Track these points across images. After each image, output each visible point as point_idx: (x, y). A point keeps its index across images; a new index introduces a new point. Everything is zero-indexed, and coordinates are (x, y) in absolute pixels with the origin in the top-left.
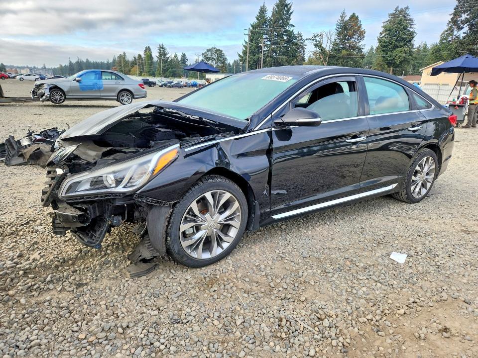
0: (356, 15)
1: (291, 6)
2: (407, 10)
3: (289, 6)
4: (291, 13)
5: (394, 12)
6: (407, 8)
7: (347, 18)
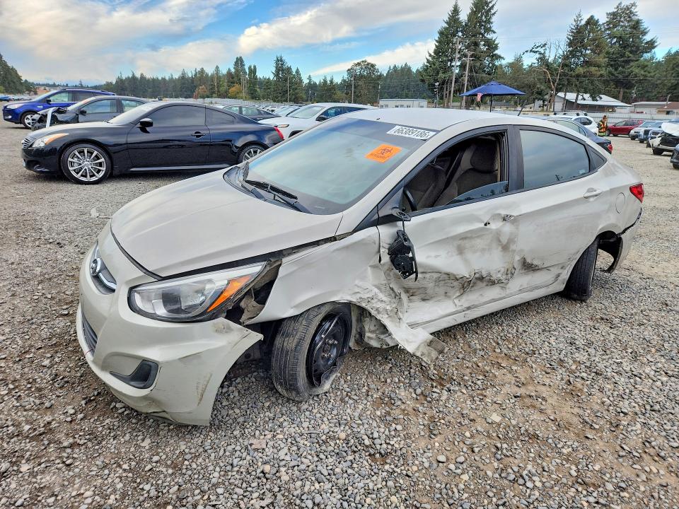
0: (596, 18)
1: (493, 6)
2: (633, 7)
3: (490, 5)
4: (494, 14)
5: (616, 10)
6: (633, 5)
7: (583, 22)
